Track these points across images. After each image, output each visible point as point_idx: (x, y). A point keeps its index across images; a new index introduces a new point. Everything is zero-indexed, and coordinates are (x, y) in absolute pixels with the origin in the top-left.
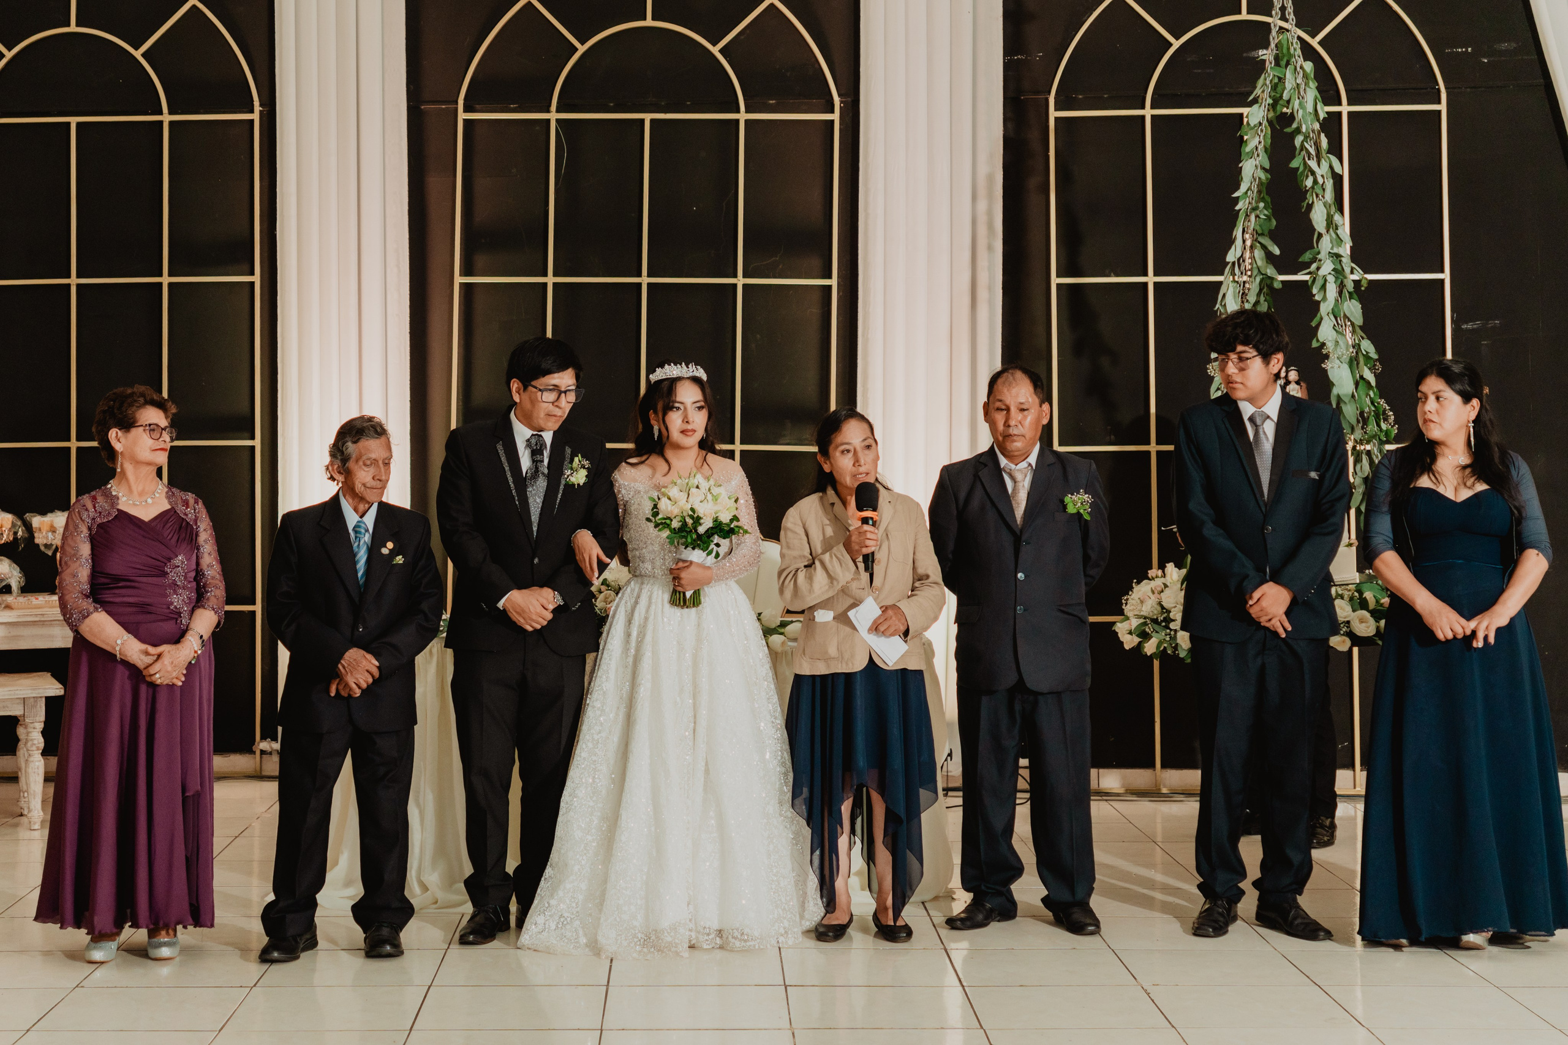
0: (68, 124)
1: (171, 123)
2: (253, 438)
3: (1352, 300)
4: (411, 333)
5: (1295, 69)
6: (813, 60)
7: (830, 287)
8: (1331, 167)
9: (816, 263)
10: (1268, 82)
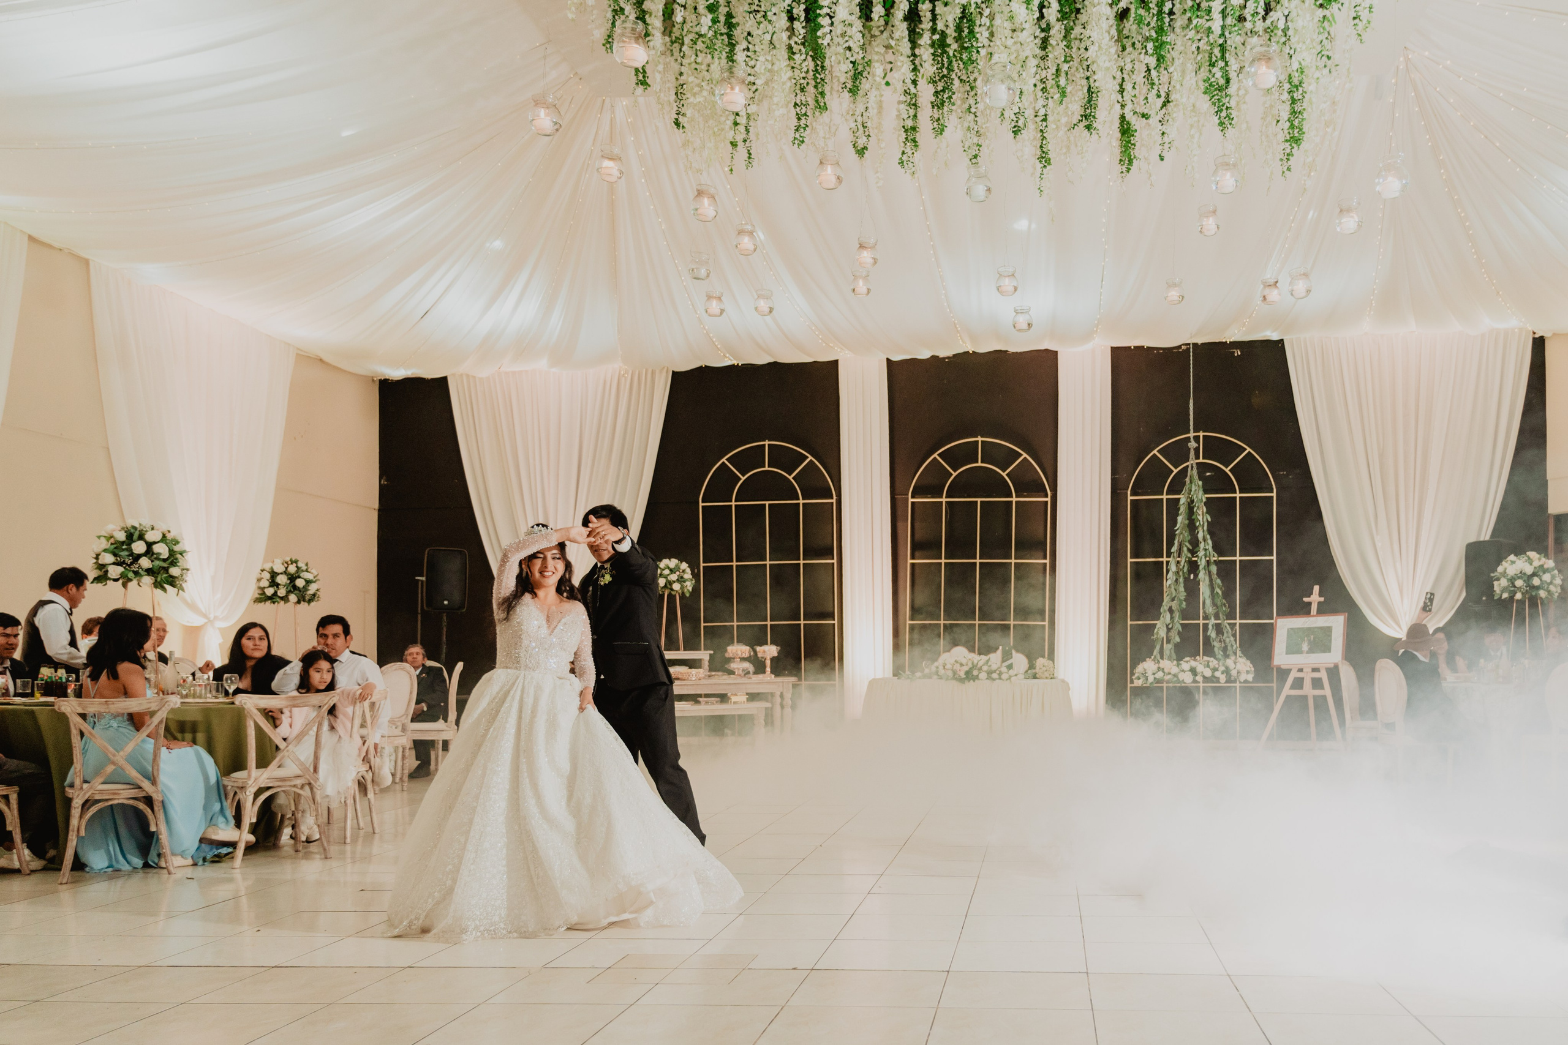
2: (834, 620)
6: (1041, 478)
7: (1046, 563)
8: (1206, 518)
9: (1041, 554)
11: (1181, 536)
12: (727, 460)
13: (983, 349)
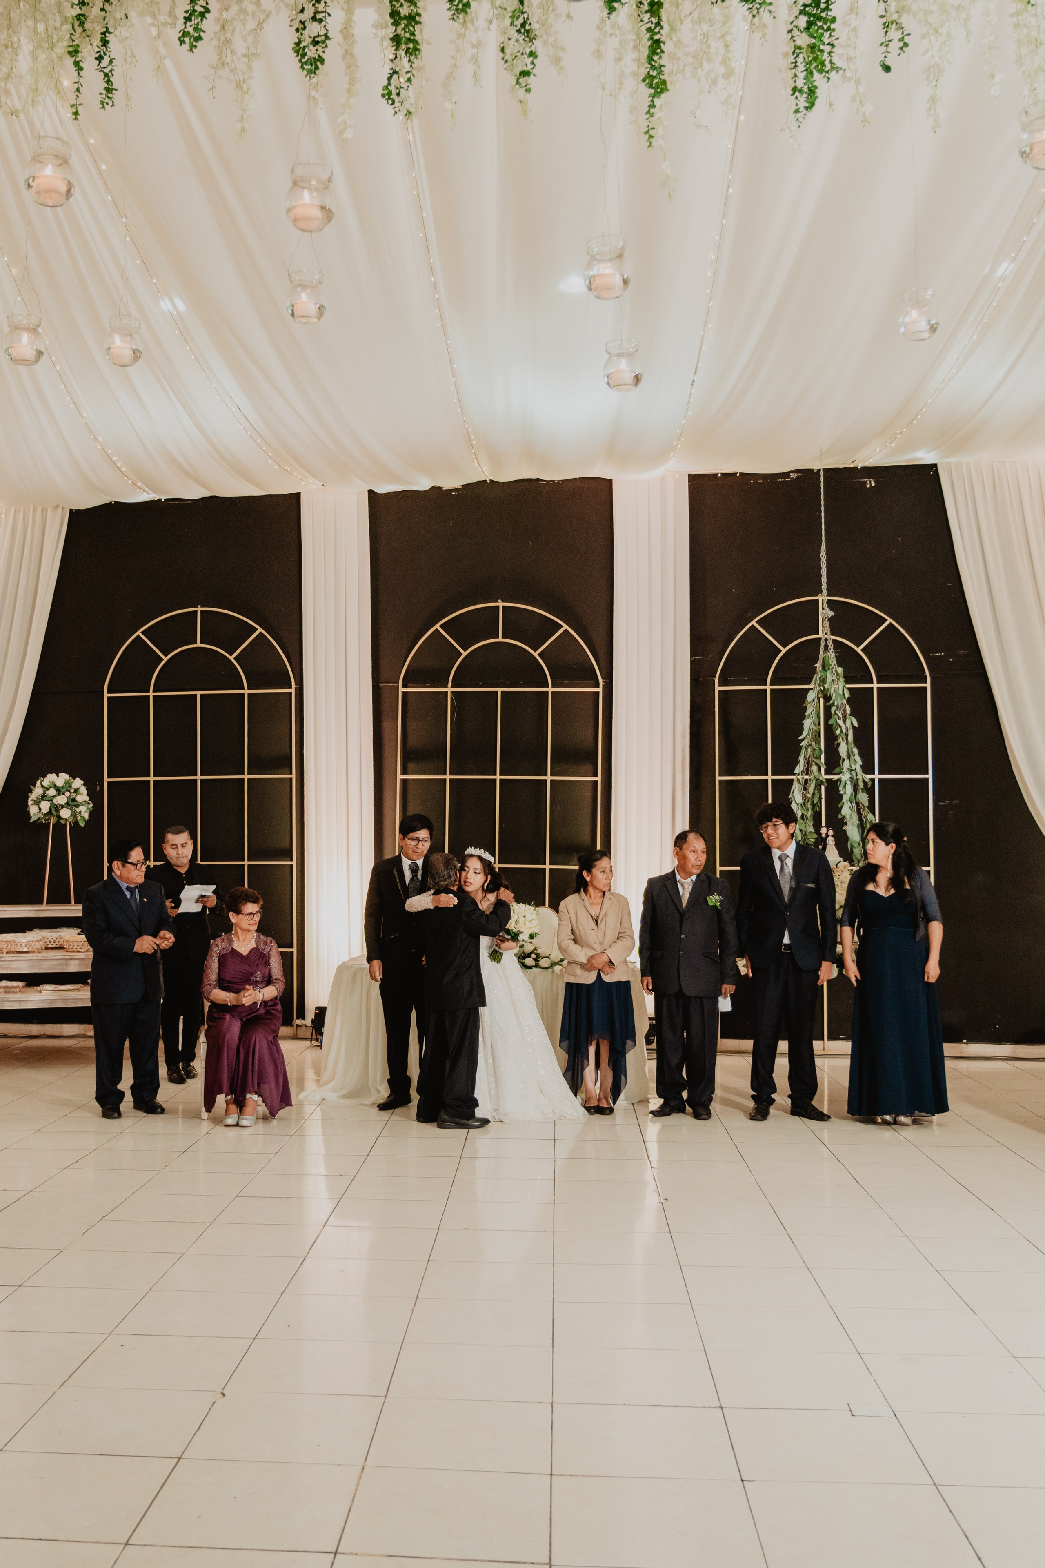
0: (196, 695)
1: (249, 694)
2: (292, 860)
3: (864, 793)
4: (375, 805)
5: (832, 672)
6: (588, 659)
7: (596, 782)
8: (852, 723)
9: (589, 768)
10: (818, 679)
11: (809, 750)
12: (142, 633)
13: (506, 476)
